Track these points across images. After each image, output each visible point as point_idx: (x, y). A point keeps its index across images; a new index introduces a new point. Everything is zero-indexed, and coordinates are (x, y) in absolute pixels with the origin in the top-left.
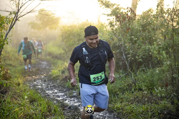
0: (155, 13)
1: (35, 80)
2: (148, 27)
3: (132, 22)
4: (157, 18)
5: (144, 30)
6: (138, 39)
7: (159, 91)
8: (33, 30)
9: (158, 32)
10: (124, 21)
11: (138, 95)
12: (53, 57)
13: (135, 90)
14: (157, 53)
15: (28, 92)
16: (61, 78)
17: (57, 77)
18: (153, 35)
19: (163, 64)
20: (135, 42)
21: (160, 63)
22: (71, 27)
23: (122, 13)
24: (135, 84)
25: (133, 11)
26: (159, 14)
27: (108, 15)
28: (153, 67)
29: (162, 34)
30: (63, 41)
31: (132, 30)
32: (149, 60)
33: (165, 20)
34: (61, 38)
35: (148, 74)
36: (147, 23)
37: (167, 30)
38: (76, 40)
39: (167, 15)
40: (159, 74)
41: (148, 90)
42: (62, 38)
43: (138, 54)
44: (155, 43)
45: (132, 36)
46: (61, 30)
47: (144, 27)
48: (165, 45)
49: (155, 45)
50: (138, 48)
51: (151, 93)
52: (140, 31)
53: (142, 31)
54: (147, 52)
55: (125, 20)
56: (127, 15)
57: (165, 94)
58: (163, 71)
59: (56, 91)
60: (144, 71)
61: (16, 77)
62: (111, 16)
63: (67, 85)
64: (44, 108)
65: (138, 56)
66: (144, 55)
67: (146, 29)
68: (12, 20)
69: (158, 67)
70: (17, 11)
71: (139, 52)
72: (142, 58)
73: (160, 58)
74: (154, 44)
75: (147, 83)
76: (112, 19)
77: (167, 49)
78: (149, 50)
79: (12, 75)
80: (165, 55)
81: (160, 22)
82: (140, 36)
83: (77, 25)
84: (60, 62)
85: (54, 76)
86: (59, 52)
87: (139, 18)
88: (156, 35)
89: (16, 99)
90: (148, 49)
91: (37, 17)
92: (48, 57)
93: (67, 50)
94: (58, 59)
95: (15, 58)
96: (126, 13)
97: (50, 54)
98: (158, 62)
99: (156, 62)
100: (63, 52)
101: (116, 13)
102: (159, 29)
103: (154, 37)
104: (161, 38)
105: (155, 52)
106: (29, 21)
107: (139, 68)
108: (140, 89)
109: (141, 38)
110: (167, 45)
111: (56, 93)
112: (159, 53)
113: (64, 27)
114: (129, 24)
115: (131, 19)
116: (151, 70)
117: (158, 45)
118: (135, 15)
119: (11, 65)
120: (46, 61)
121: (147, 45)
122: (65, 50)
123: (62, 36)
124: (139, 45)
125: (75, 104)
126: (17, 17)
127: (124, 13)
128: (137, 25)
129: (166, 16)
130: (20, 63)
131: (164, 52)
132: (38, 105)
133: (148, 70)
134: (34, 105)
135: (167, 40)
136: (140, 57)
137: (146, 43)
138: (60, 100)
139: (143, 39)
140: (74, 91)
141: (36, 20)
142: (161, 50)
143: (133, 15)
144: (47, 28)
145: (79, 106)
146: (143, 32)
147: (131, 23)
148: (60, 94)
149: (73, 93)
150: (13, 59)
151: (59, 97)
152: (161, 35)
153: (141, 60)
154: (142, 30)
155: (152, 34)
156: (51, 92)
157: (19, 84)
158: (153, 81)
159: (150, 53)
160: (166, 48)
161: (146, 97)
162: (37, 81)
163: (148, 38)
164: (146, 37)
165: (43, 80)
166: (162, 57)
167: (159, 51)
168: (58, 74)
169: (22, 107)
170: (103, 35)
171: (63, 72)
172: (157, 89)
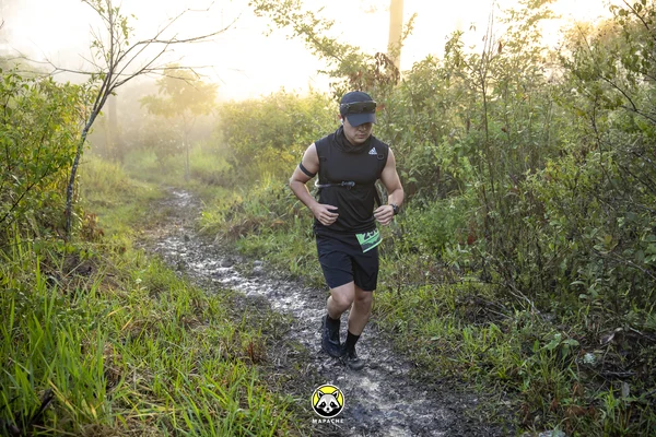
0: (443, 66)
1: (161, 240)
2: (426, 101)
3: (390, 89)
4: (448, 77)
5: (418, 109)
6: (406, 129)
7: (455, 253)
8: (153, 117)
9: (452, 112)
10: (370, 87)
11: (408, 263)
12: (204, 180)
13: (401, 251)
14: (449, 161)
15: (145, 267)
16: (225, 231)
17: (214, 228)
18: (440, 119)
19: (464, 188)
20: (399, 137)
21: (457, 185)
22: (244, 105)
23: (365, 67)
24: (402, 238)
25: (391, 63)
26: (453, 68)
27: (333, 74)
28: (443, 197)
29: (461, 115)
30: (226, 141)
31: (391, 107)
32: (433, 180)
33: (467, 81)
34: (222, 135)
35: (432, 213)
36: (426, 90)
37: (472, 106)
38: (258, 137)
39: (470, 71)
40: (455, 211)
41: (431, 251)
42: (225, 134)
43: (405, 166)
44: (444, 137)
45: (390, 122)
46: (221, 114)
47: (418, 99)
48: (468, 142)
49: (446, 143)
50: (405, 152)
51: (439, 257)
52: (410, 112)
53: (413, 111)
54: (428, 159)
55: (372, 84)
56: (377, 71)
57: (469, 258)
58: (466, 205)
59: (214, 263)
60: (421, 205)
61: (115, 232)
62: (339, 76)
63: (240, 248)
64: (184, 304)
65: (407, 171)
66: (420, 169)
67: (424, 105)
68: (97, 94)
69: (455, 195)
70: (107, 71)
71: (407, 161)
72: (415, 174)
73: (458, 174)
74: (442, 141)
75: (428, 235)
76: (343, 84)
77: (473, 150)
78: (432, 154)
79: (106, 227)
80: (468, 167)
81: (456, 87)
82: (408, 122)
83: (260, 99)
84: (221, 192)
85: (208, 225)
86: (219, 169)
87: (406, 80)
88: (446, 118)
89: (117, 286)
90: (429, 153)
91: (160, 83)
92: (192, 182)
93: (237, 161)
94: (217, 184)
95: (113, 186)
96: (373, 66)
97: (197, 174)
98: (453, 182)
99: (449, 184)
100: (229, 166)
101: (350, 68)
102: (454, 104)
103: (443, 124)
104: (461, 125)
105: (445, 160)
106: (144, 95)
107: (410, 199)
108: (414, 250)
109: (411, 128)
110: (472, 142)
111: (214, 267)
112: (455, 161)
113: (226, 107)
114: (383, 95)
115: (386, 83)
116: (437, 204)
117: (453, 142)
118: (397, 72)
119: (103, 204)
120: (188, 191)
121: (427, 143)
122: (232, 162)
123: (225, 129)
124: (407, 145)
125: (260, 292)
126: (109, 85)
127: (370, 68)
128: (401, 95)
129: (468, 72)
130: (126, 200)
131: (465, 159)
132: (169, 297)
133: (430, 203)
134: (159, 299)
135: (473, 129)
136: (411, 173)
137: (423, 140)
138: (222, 285)
139: (417, 128)
140: (257, 262)
141: (160, 91)
142: (459, 154)
143: (391, 72)
144: (188, 112)
145: (269, 296)
146: (416, 112)
147: (387, 93)
148: (223, 269)
149: (255, 265)
150: (108, 188)
151: (219, 275)
152: (458, 117)
153: (412, 179)
154: (413, 107)
155: (437, 116)
156: (200, 265)
157: (123, 250)
158: (442, 229)
159: (435, 163)
160: (470, 151)
161: (427, 269)
162: (168, 241)
163: (428, 127)
164: (424, 125)
165: (182, 237)
166: (461, 170)
167: (455, 158)
168: (218, 221)
169: (130, 307)
170: (321, 122)
171: (229, 216)
172: (452, 249)
